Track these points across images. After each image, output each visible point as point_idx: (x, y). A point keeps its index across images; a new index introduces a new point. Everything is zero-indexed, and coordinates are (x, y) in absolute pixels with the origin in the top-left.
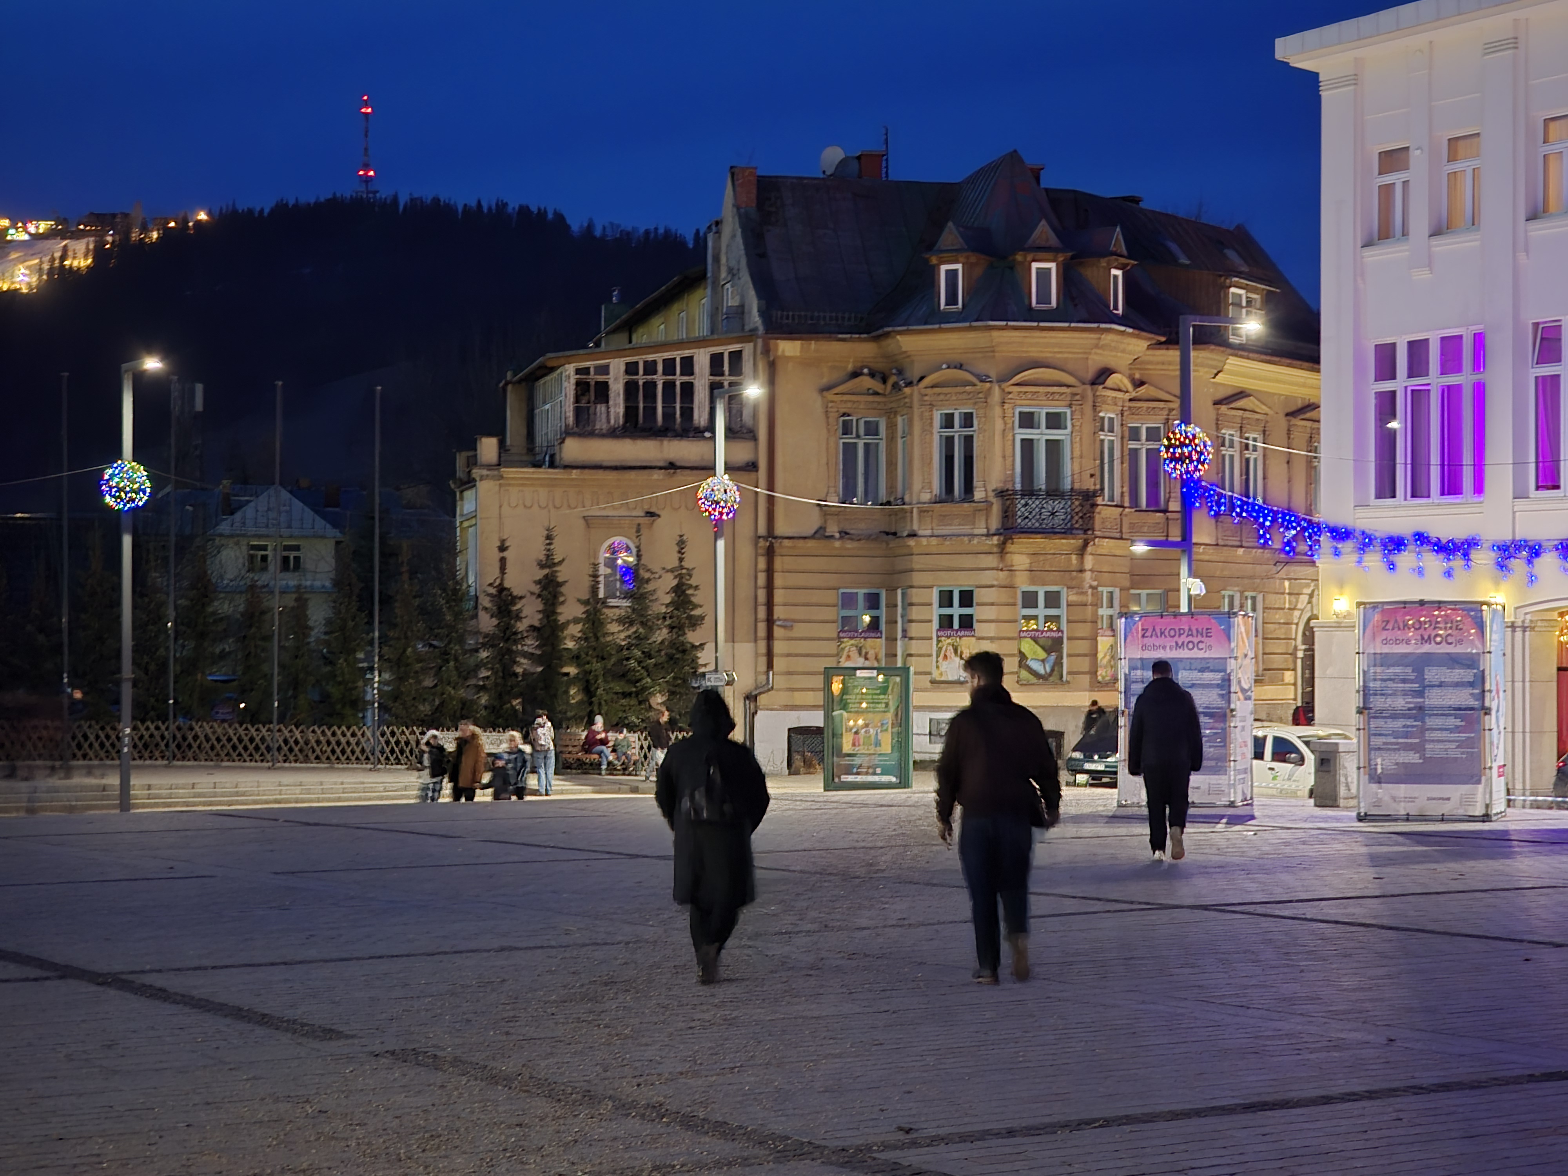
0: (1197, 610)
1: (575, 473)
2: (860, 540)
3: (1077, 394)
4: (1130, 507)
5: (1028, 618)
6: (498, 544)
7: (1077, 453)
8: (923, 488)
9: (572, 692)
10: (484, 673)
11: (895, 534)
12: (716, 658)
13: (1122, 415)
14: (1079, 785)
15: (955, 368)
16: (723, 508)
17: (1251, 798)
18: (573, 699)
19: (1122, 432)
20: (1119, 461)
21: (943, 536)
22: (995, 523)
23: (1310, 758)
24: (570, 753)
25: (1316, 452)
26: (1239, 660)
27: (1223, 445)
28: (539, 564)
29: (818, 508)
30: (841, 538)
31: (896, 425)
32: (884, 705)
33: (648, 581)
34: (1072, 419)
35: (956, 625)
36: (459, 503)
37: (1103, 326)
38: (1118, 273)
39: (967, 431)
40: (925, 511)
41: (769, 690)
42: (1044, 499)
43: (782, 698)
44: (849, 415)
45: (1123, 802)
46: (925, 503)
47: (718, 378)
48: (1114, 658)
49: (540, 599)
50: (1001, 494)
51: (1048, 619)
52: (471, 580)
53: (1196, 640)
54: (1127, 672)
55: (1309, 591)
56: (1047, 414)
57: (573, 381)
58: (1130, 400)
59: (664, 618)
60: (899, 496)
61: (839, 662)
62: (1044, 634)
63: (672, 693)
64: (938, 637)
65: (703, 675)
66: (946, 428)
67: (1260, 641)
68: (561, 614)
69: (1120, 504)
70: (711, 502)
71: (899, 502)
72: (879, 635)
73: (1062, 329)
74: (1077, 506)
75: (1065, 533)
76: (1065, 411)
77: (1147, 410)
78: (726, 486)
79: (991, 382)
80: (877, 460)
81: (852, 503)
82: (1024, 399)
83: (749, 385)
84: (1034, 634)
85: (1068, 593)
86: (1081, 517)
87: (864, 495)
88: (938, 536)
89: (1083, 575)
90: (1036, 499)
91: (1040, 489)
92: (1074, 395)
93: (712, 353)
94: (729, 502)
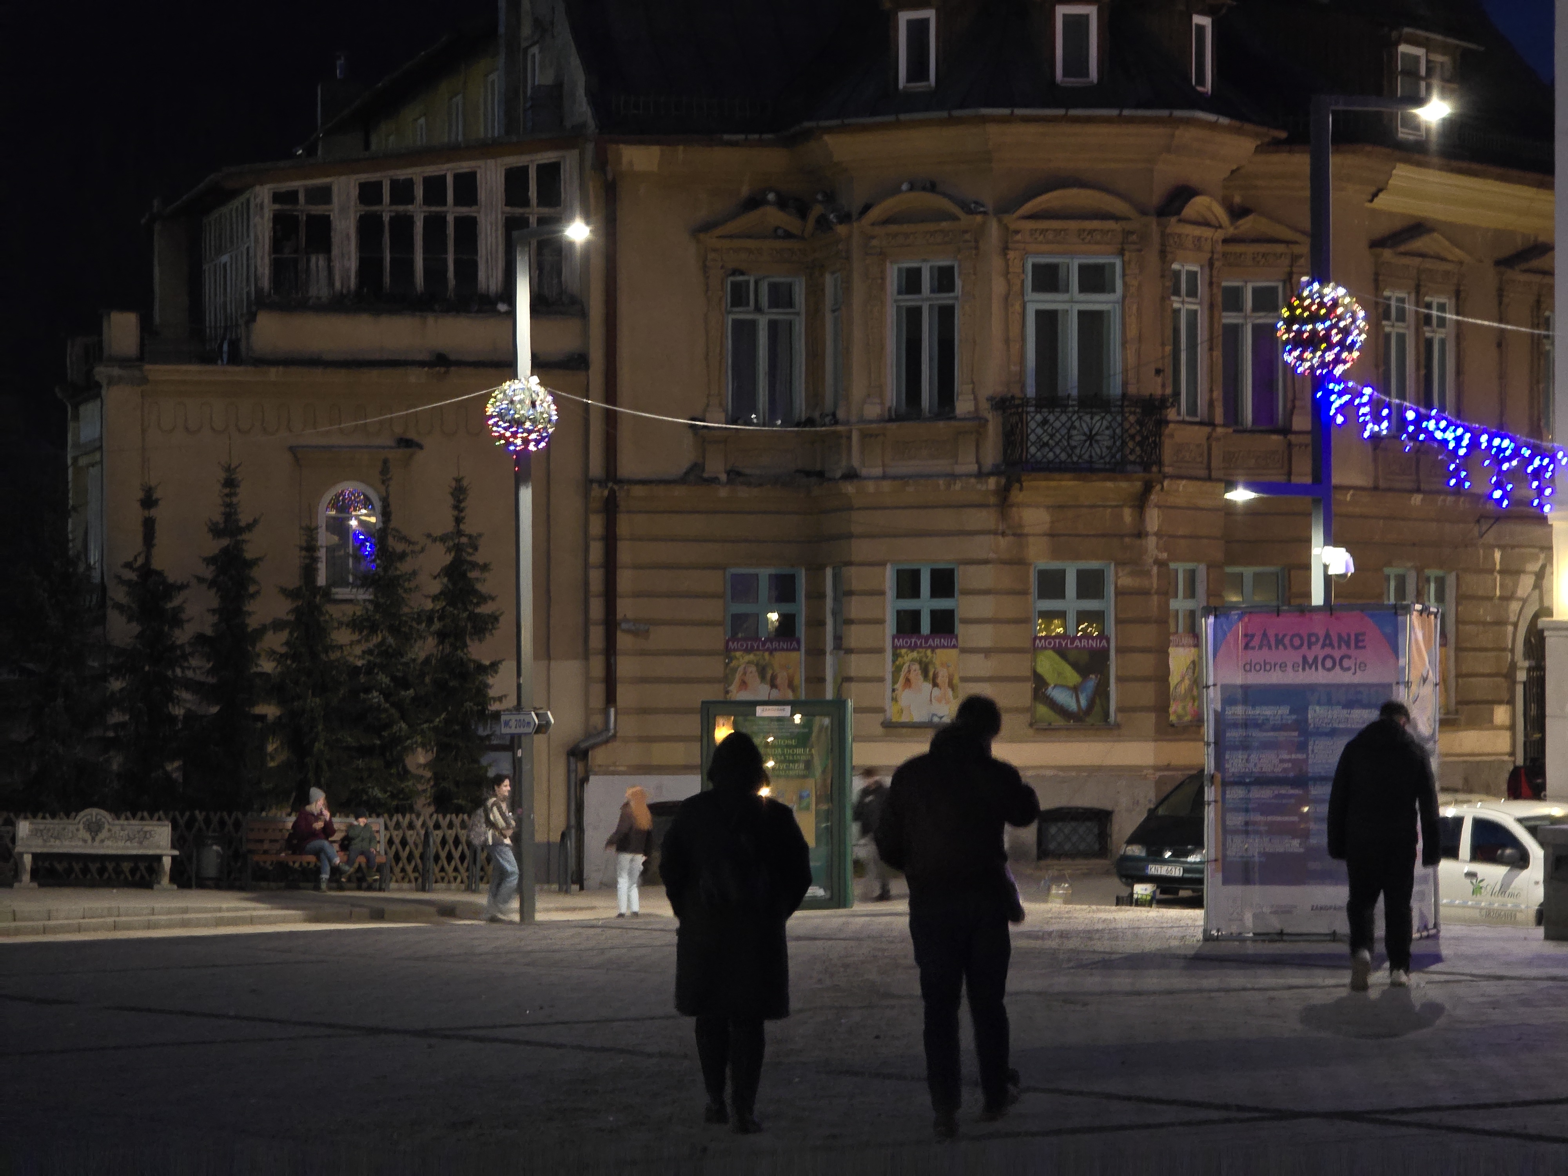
0: (1341, 601)
1: (274, 374)
2: (761, 485)
3: (1132, 233)
4: (1225, 425)
5: (1048, 616)
6: (140, 495)
7: (1132, 332)
8: (869, 396)
9: (270, 748)
10: (117, 717)
11: (821, 474)
12: (519, 686)
13: (1211, 267)
14: (1139, 903)
15: (924, 189)
16: (530, 432)
17: (1436, 926)
18: (272, 759)
19: (1212, 295)
20: (1206, 346)
21: (902, 478)
22: (991, 454)
23: (1536, 853)
24: (266, 852)
25: (1548, 329)
26: (1414, 687)
27: (1387, 316)
28: (211, 530)
29: (689, 432)
30: (730, 481)
31: (823, 290)
32: (802, 766)
33: (402, 556)
34: (1124, 276)
35: (925, 627)
36: (71, 425)
37: (1178, 113)
38: (1205, 21)
39: (944, 299)
40: (871, 436)
41: (607, 741)
42: (1074, 412)
43: (632, 754)
44: (742, 273)
45: (1214, 932)
46: (871, 422)
47: (518, 211)
48: (1198, 683)
49: (214, 590)
50: (1002, 404)
51: (1083, 616)
52: (94, 557)
53: (1337, 654)
54: (1219, 709)
55: (1534, 567)
56: (1081, 267)
57: (268, 214)
58: (1225, 241)
59: (430, 620)
60: (828, 409)
61: (727, 692)
62: (1077, 643)
63: (443, 748)
64: (895, 648)
65: (497, 715)
66: (908, 292)
67: (1452, 654)
68: (250, 614)
69: (1206, 420)
70: (509, 422)
71: (827, 420)
72: (795, 644)
73: (1108, 120)
74: (1132, 425)
75: (1112, 470)
76: (1112, 261)
77: (1254, 259)
78: (534, 395)
79: (985, 213)
80: (791, 348)
81: (749, 422)
82: (1041, 243)
83: (570, 219)
84: (1059, 643)
85: (1116, 573)
86: (1140, 444)
87: (769, 409)
88: (895, 478)
89: (1144, 542)
90: (1062, 412)
91: (1069, 396)
92: (1127, 233)
93: (508, 167)
94: (540, 423)
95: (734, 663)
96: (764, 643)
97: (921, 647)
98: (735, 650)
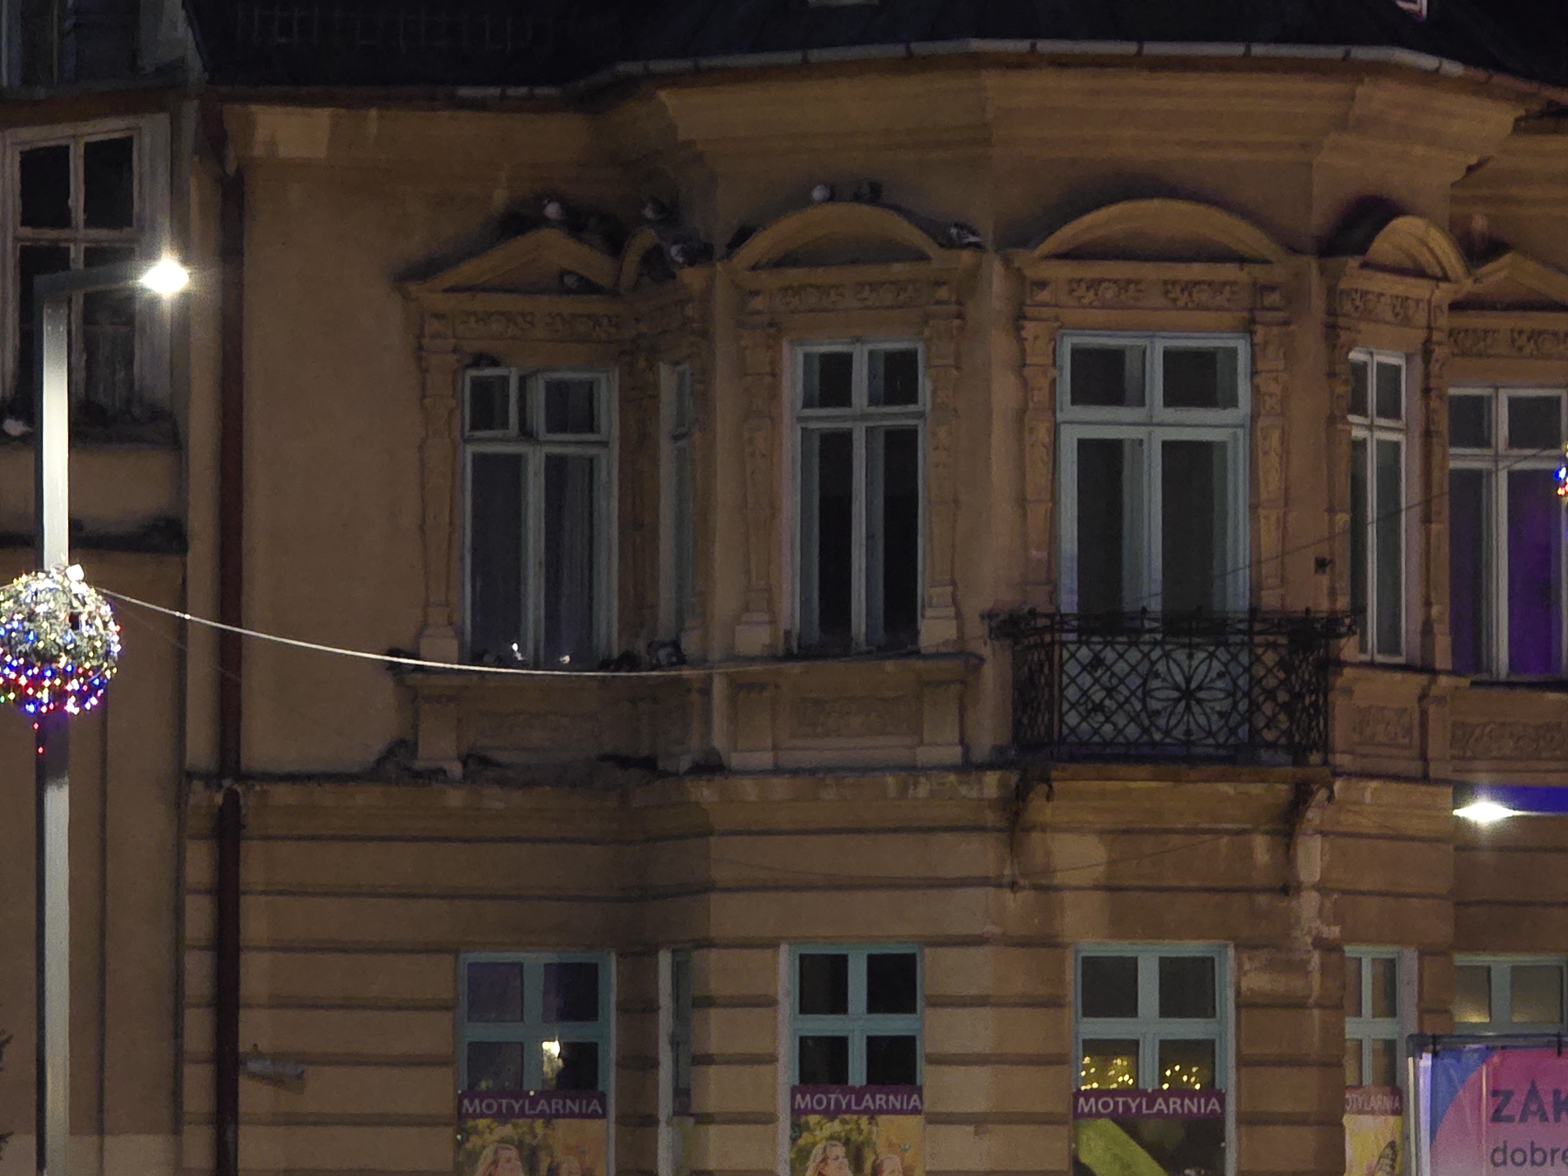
2: (528, 784)
3: (1272, 288)
4: (1454, 672)
5: (1103, 1050)
7: (1271, 484)
8: (747, 609)
11: (649, 764)
13: (1427, 354)
15: (857, 198)
16: (67, 676)
19: (1428, 414)
20: (1416, 512)
21: (812, 772)
22: (990, 727)
29: (388, 682)
30: (467, 777)
31: (656, 397)
34: (1254, 373)
35: (857, 1070)
37: (1361, 53)
39: (897, 416)
40: (751, 687)
42: (1155, 643)
44: (494, 363)
46: (752, 660)
47: (49, 234)
50: (1011, 626)
51: (1171, 1051)
56: (1169, 356)
58: (1456, 306)
60: (664, 633)
62: (1160, 1104)
64: (796, 1112)
66: (825, 402)
69: (1418, 662)
70: (26, 655)
71: (662, 654)
72: (595, 1105)
73: (1223, 66)
74: (1270, 671)
75: (1230, 760)
76: (1231, 343)
77: (1513, 341)
78: (76, 603)
79: (977, 246)
80: (591, 515)
81: (507, 660)
82: (1091, 306)
83: (151, 255)
84: (1125, 1104)
85: (1240, 966)
86: (1285, 707)
87: (547, 632)
88: (795, 772)
89: (1294, 904)
90: (1130, 644)
91: (1144, 610)
92: (1262, 289)
93: (27, 148)
94: (87, 658)
95: (474, 1141)
96: (534, 1102)
97: (849, 1110)
98: (475, 1116)
